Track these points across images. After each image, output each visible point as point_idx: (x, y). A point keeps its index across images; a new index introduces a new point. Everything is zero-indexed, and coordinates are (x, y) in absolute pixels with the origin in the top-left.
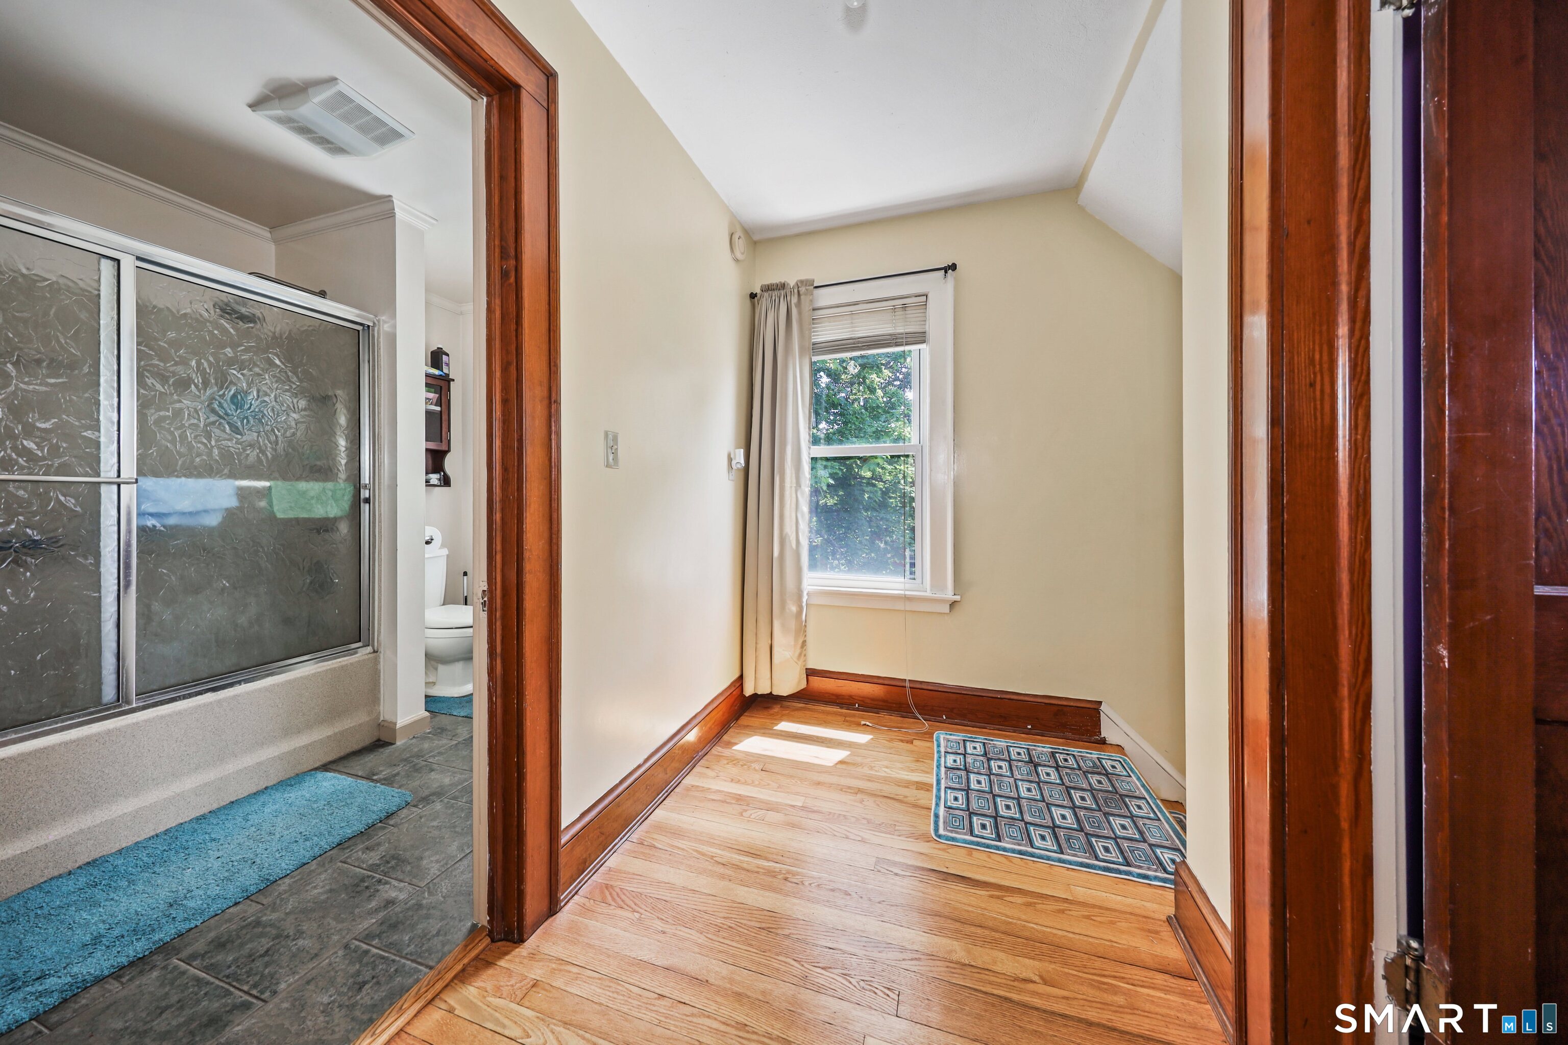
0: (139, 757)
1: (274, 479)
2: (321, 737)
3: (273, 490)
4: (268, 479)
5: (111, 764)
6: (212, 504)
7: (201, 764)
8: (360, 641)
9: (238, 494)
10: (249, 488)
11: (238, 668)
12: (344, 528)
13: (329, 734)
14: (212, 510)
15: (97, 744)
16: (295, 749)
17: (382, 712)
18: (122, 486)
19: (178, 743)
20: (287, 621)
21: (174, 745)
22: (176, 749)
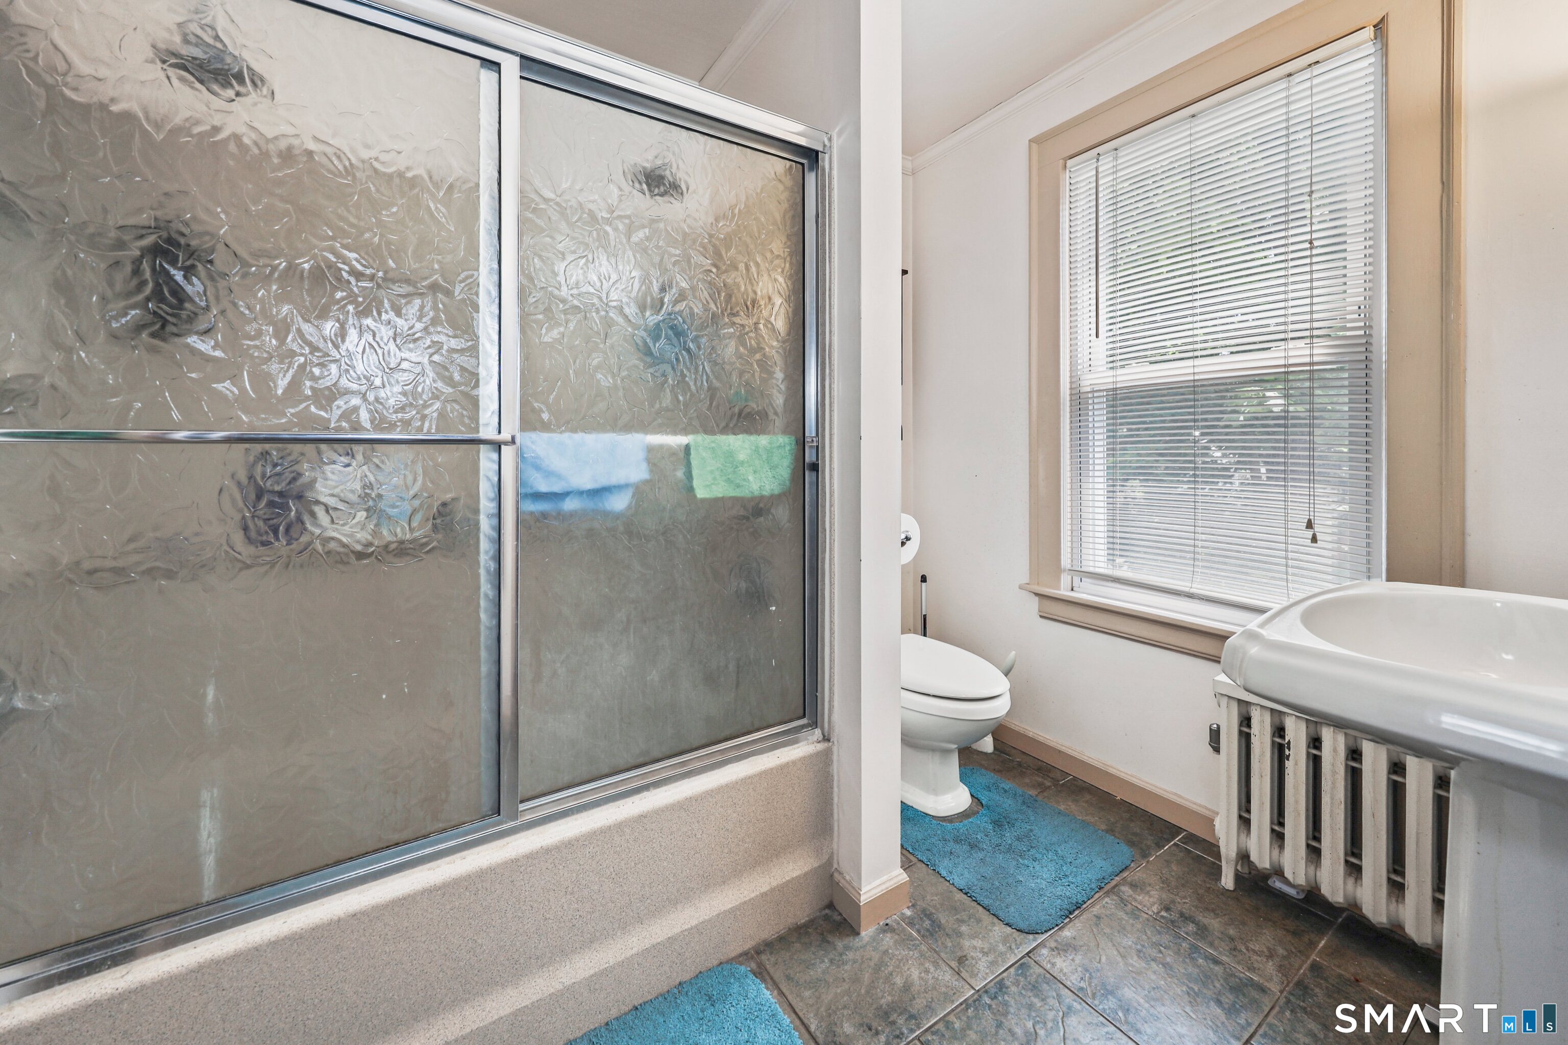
0: (520, 918)
1: (694, 432)
2: (753, 895)
3: (692, 452)
4: (685, 431)
5: (485, 928)
6: (619, 476)
7: (598, 934)
8: (804, 716)
9: (648, 461)
10: (661, 447)
11: (647, 759)
12: (783, 514)
13: (765, 888)
14: (614, 487)
15: (468, 894)
16: (718, 915)
17: (835, 852)
18: (503, 447)
19: (569, 897)
20: (711, 679)
21: (563, 900)
22: (565, 908)
